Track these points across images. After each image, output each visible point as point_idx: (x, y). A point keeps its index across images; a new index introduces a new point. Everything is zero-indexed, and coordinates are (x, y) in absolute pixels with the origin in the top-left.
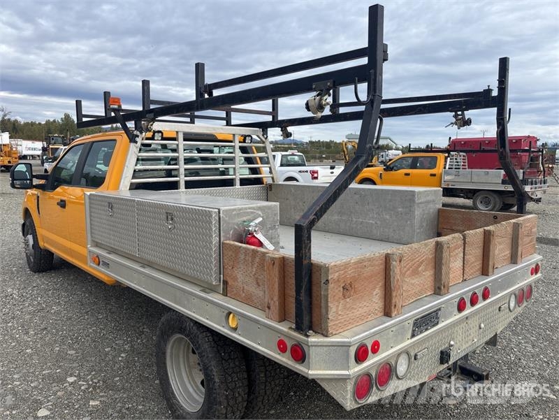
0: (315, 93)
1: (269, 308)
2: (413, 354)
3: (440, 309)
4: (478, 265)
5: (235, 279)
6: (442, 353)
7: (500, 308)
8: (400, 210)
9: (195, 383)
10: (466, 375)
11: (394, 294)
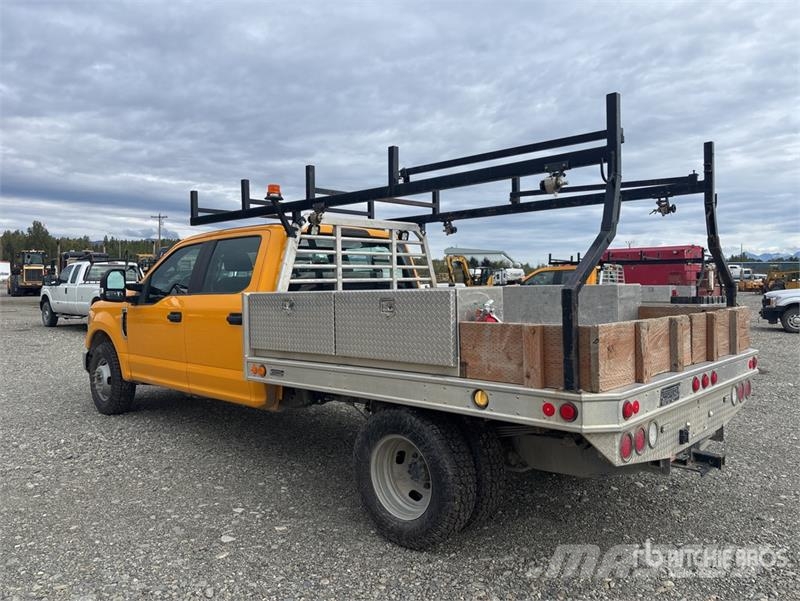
0: (548, 174)
1: (528, 377)
2: (660, 425)
3: (679, 384)
4: (703, 349)
5: (478, 358)
6: (681, 432)
7: (724, 398)
8: (600, 307)
9: (403, 496)
10: (702, 461)
11: (645, 361)
